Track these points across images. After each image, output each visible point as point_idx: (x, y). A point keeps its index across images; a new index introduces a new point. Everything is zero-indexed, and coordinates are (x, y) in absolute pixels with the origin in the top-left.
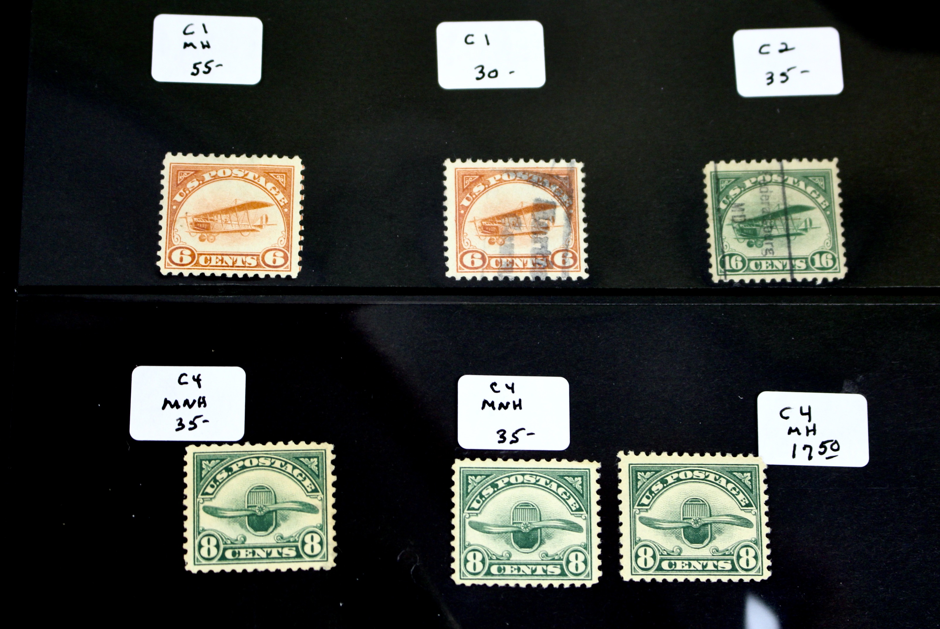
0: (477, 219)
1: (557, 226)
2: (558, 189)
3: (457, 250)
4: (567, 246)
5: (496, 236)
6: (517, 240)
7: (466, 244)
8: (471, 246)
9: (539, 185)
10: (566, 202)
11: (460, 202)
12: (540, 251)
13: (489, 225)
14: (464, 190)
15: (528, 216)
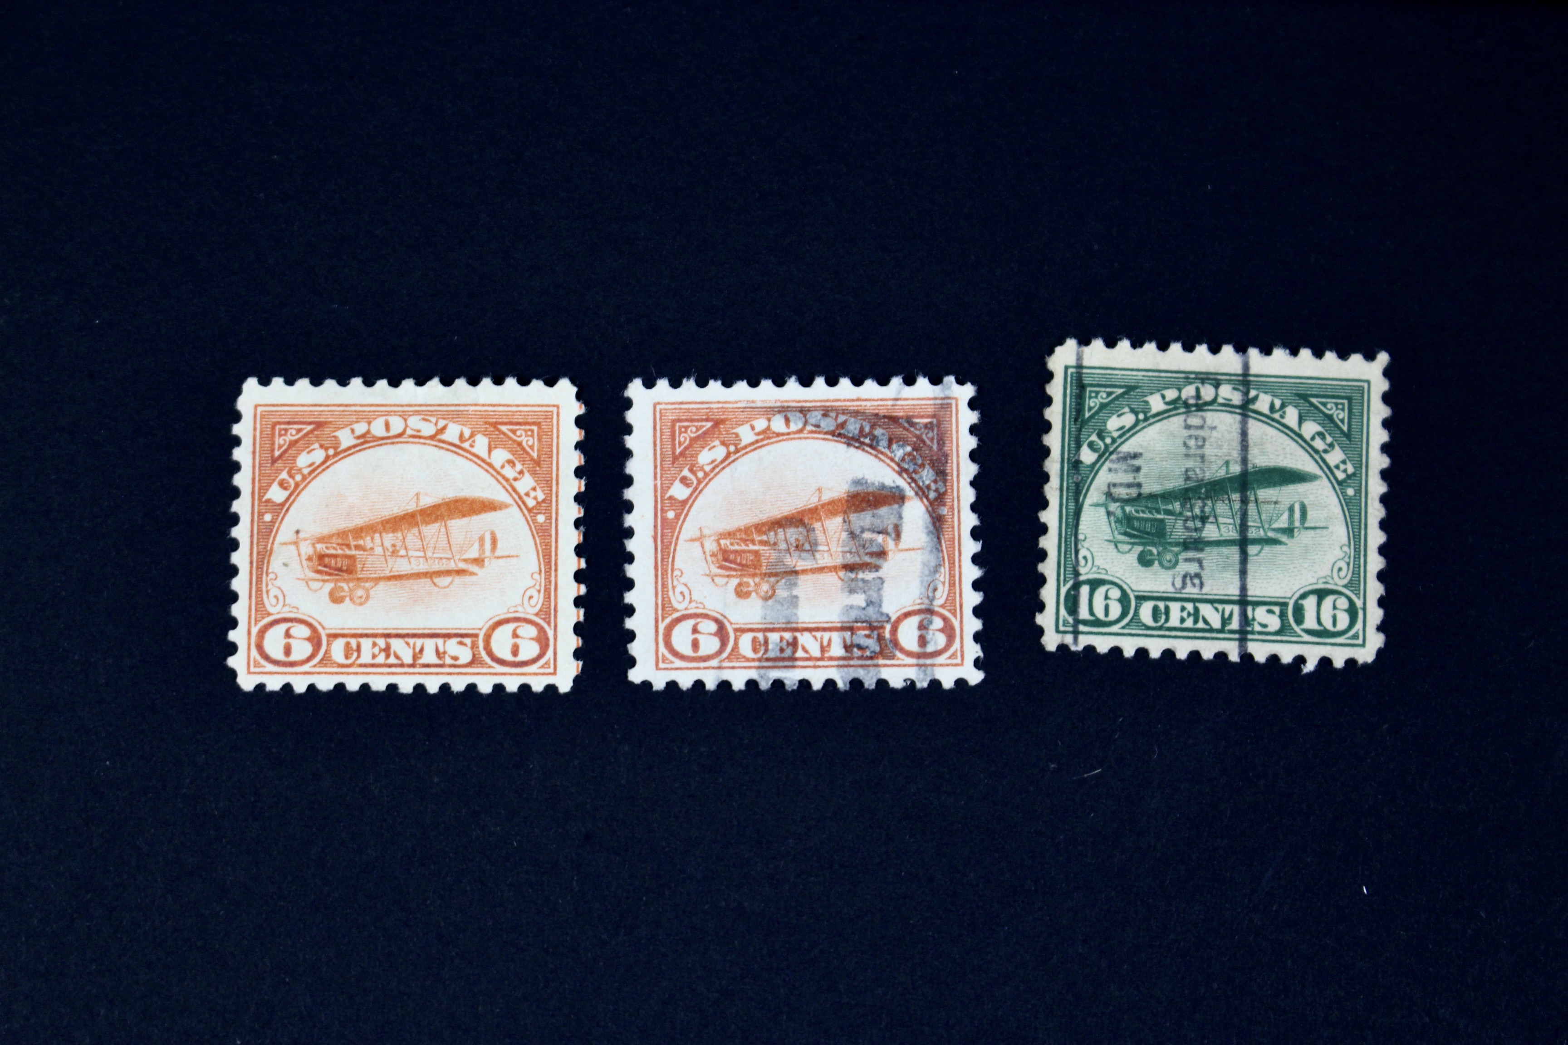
0: (707, 532)
1: (907, 550)
2: (909, 454)
3: (656, 613)
4: (932, 600)
5: (754, 576)
6: (805, 587)
7: (680, 598)
8: (691, 601)
9: (862, 443)
10: (929, 488)
11: (664, 490)
12: (862, 615)
13: (735, 547)
14: (675, 458)
15: (835, 524)
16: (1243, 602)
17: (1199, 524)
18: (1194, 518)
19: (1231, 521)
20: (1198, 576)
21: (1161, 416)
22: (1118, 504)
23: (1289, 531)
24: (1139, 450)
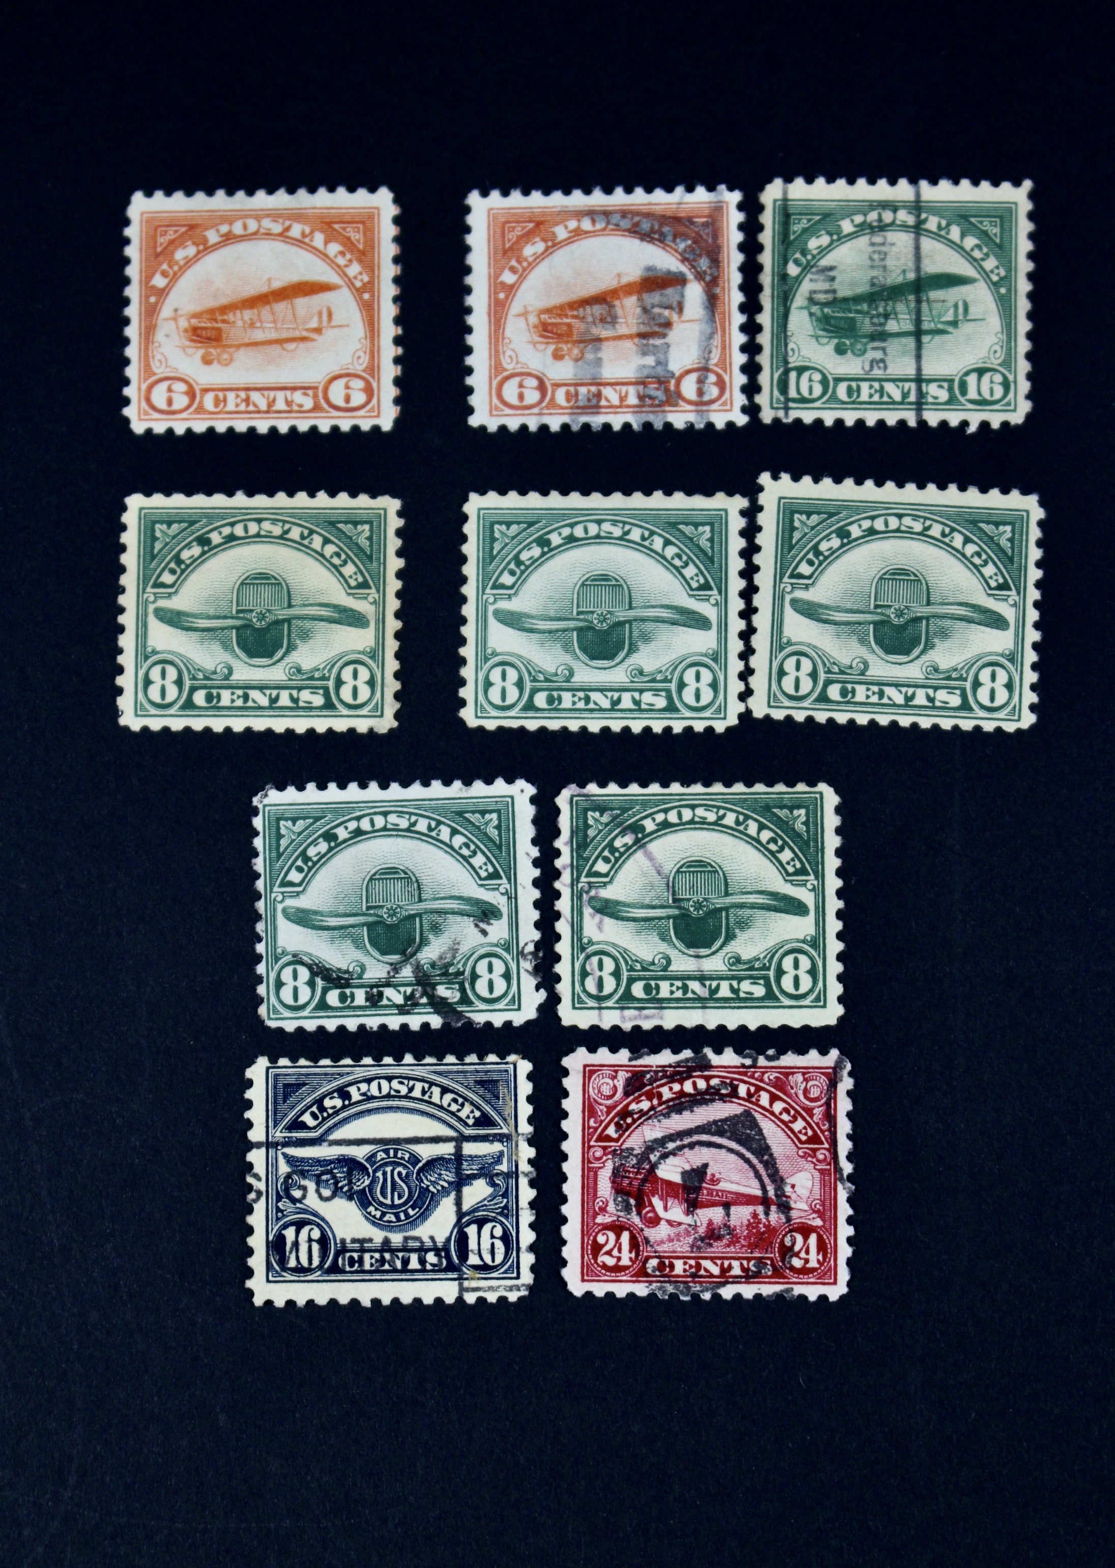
0: (530, 309)
1: (688, 321)
2: (690, 247)
3: (490, 373)
4: (708, 360)
5: (567, 342)
6: (607, 351)
7: (509, 361)
8: (517, 363)
9: (653, 239)
10: (705, 272)
11: (497, 276)
12: (652, 372)
13: (553, 320)
14: (505, 252)
15: (631, 302)
16: (919, 380)
17: (882, 320)
18: (879, 315)
19: (908, 317)
20: (883, 361)
21: (851, 236)
22: (817, 307)
23: (954, 323)
24: (834, 264)
